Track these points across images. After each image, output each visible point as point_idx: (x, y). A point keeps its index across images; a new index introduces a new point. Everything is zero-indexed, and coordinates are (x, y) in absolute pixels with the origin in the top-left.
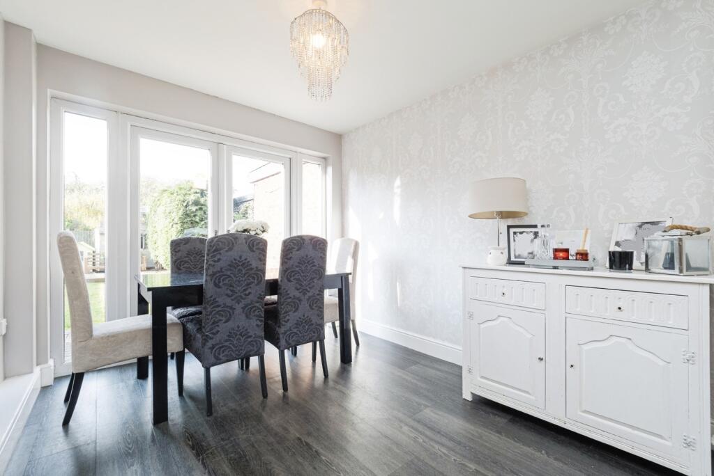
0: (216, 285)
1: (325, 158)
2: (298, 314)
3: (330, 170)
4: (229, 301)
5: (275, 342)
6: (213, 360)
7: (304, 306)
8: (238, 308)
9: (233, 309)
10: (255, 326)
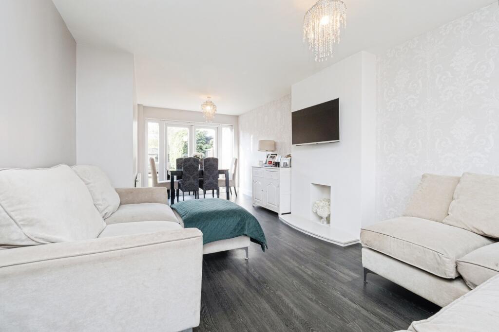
0: (186, 171)
1: (232, 126)
2: (210, 181)
3: (233, 130)
4: (189, 175)
5: (202, 188)
6: (184, 190)
7: (211, 178)
8: (191, 177)
9: (190, 177)
10: (196, 183)
